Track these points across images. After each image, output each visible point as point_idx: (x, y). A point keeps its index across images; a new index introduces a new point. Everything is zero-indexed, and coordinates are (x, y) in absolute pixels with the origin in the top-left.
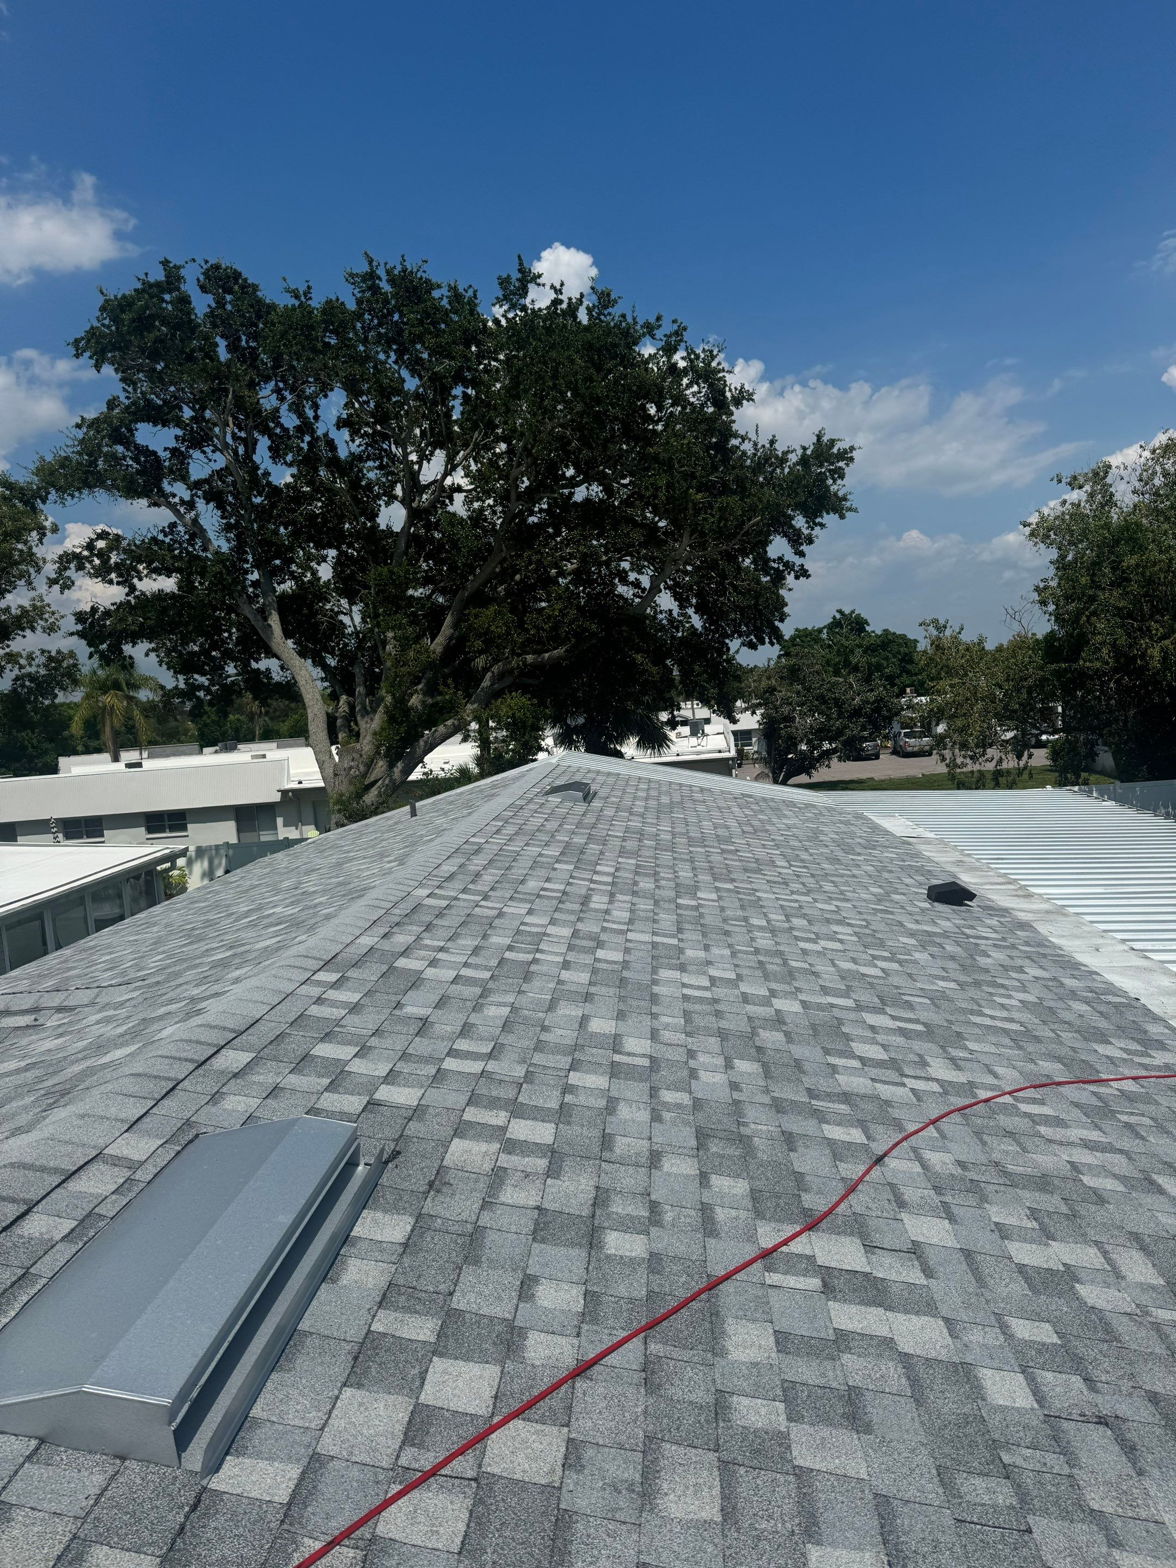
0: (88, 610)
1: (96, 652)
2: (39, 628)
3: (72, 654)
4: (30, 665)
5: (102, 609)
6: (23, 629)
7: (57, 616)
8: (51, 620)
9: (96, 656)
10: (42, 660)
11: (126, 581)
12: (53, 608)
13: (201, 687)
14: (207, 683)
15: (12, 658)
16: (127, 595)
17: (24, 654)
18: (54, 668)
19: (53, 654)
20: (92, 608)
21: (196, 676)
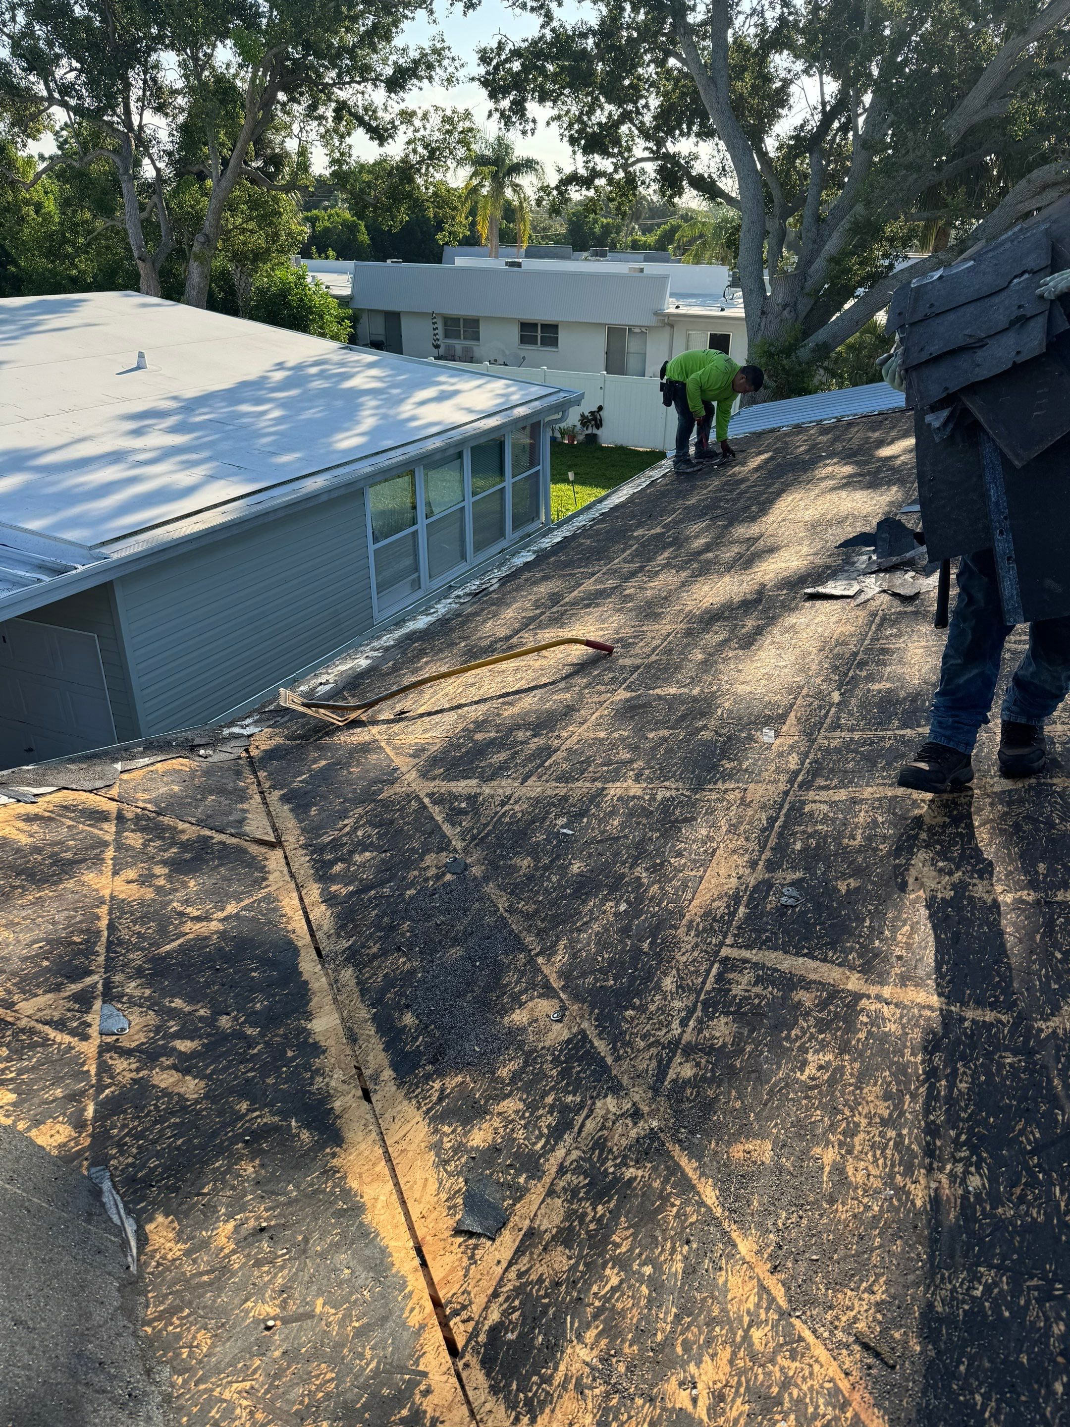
0: (495, 45)
1: (496, 110)
2: (436, 78)
3: (467, 115)
4: (425, 129)
5: (509, 47)
6: (420, 79)
7: (457, 63)
8: (451, 70)
9: (497, 115)
10: (435, 120)
11: (541, 7)
12: (454, 53)
13: (602, 174)
14: (610, 169)
15: (407, 116)
16: (542, 26)
17: (420, 114)
18: (448, 132)
19: (449, 113)
20: (500, 43)
21: (597, 158)
